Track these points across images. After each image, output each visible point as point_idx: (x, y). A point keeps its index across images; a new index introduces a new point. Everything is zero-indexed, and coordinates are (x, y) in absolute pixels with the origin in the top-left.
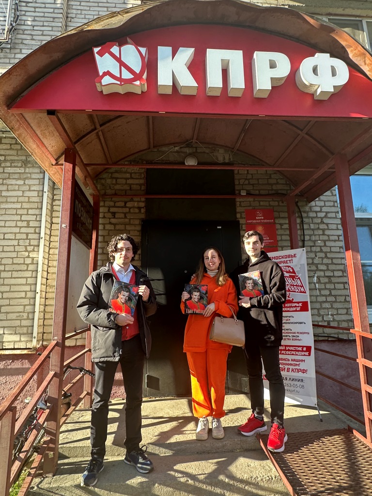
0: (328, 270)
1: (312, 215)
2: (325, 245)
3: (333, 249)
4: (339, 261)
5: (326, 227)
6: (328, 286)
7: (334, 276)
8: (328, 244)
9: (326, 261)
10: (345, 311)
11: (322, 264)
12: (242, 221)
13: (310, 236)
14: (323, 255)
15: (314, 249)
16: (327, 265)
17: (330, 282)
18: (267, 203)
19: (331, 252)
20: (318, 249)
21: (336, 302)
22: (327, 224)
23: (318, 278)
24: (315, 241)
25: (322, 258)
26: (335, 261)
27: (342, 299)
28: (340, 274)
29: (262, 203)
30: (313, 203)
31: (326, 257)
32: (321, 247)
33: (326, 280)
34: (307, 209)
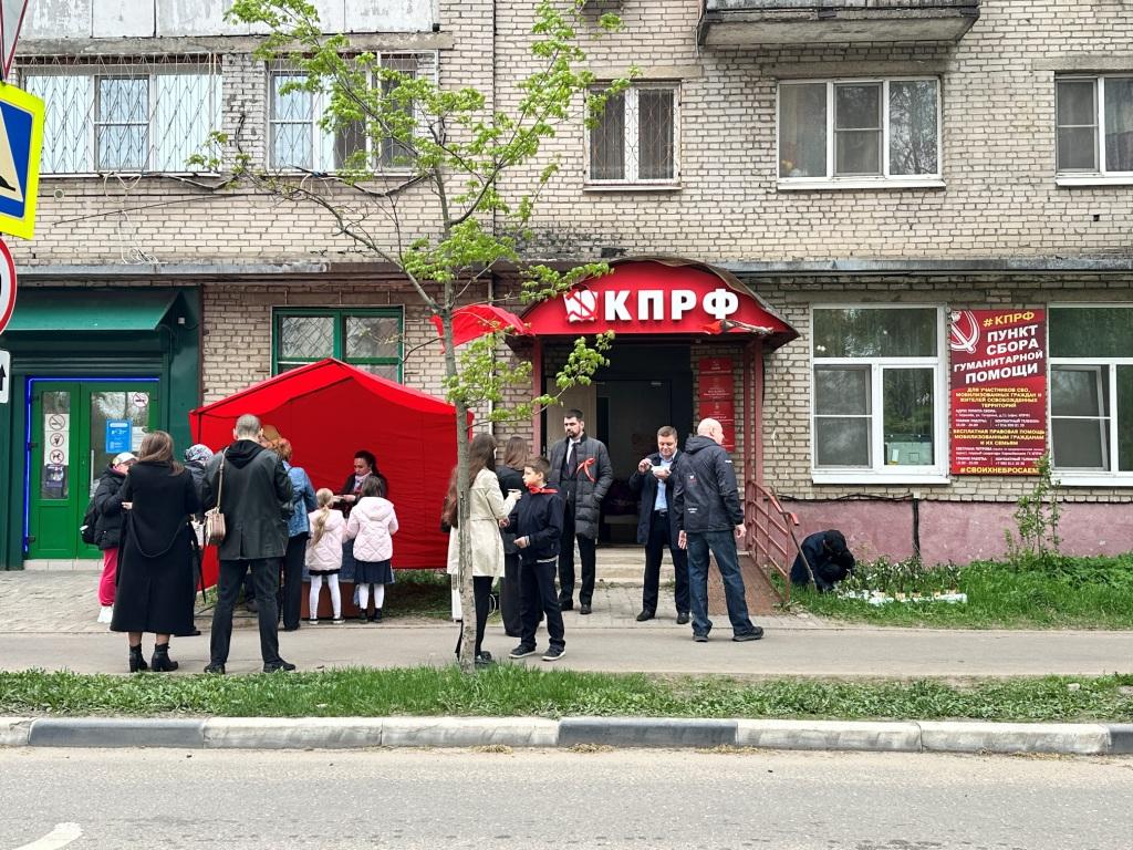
0: (789, 426)
1: (776, 363)
2: (788, 399)
3: (797, 403)
4: (803, 416)
5: (791, 378)
6: (787, 443)
7: (795, 433)
8: (792, 397)
9: (787, 416)
10: (804, 470)
11: (783, 419)
12: (696, 372)
13: (772, 388)
14: (785, 410)
15: (775, 403)
16: (789, 420)
17: (790, 439)
18: (725, 351)
19: (794, 406)
20: (781, 403)
21: (795, 460)
22: (793, 375)
23: (777, 434)
24: (776, 394)
25: (784, 413)
26: (798, 416)
27: (802, 457)
28: (803, 430)
29: (720, 351)
30: (779, 350)
31: (789, 412)
32: (783, 400)
33: (786, 437)
34: (772, 357)
